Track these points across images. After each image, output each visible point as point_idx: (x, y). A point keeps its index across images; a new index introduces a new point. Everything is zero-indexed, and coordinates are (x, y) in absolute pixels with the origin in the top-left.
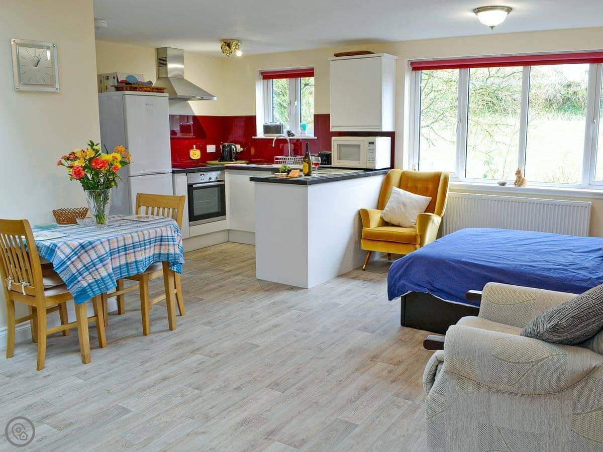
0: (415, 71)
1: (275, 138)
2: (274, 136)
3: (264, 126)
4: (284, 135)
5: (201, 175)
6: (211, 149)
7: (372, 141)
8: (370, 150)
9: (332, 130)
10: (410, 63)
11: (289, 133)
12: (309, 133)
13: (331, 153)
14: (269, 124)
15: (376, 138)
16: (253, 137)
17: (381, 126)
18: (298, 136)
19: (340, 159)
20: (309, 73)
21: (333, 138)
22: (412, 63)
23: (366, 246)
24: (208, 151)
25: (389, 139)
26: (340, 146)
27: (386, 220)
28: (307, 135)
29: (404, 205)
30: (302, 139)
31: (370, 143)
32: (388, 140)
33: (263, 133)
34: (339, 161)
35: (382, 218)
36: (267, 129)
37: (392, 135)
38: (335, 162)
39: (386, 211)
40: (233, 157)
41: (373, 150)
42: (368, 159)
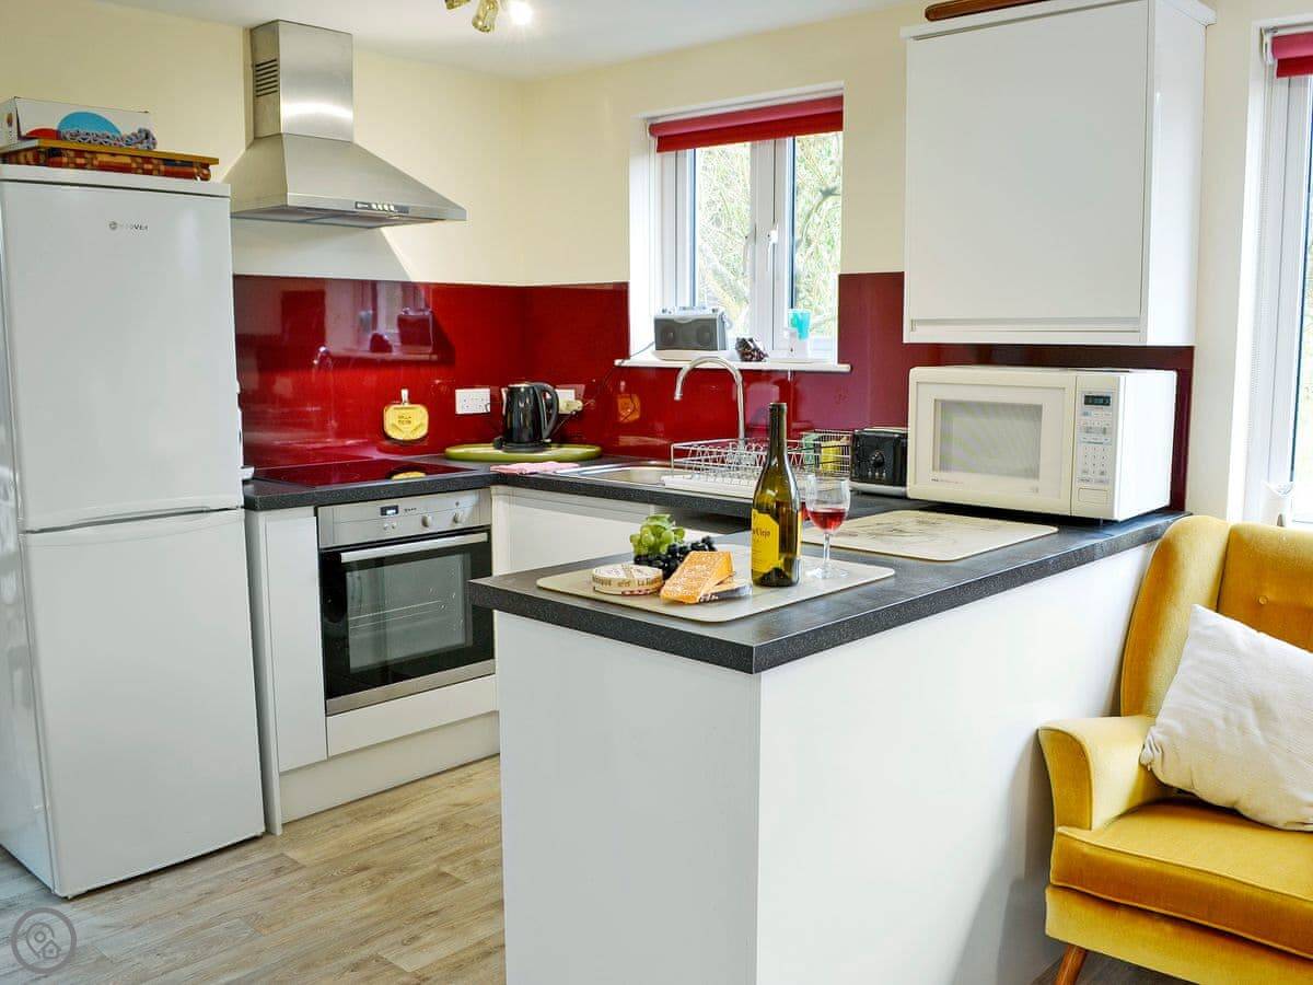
0: (1286, 79)
1: (686, 367)
2: (684, 360)
3: (658, 322)
4: (726, 358)
5: (384, 511)
6: (472, 401)
8: (1088, 430)
9: (909, 337)
10: (1268, 39)
11: (746, 350)
12: (820, 351)
13: (905, 436)
14: (675, 313)
15: (1122, 376)
16: (617, 362)
17: (1138, 321)
18: (777, 359)
19: (943, 463)
20: (825, 116)
21: (916, 374)
22: (1279, 43)
24: (459, 411)
25: (1166, 380)
26: (946, 408)
27: (1171, 777)
28: (811, 355)
29: (1262, 708)
30: (794, 373)
31: (1090, 399)
32: (1164, 382)
33: (654, 346)
34: (937, 475)
35: (1147, 771)
36: (669, 333)
37: (1178, 360)
38: (922, 480)
39: (1168, 732)
40: (545, 433)
41: (1104, 431)
42: (1078, 474)
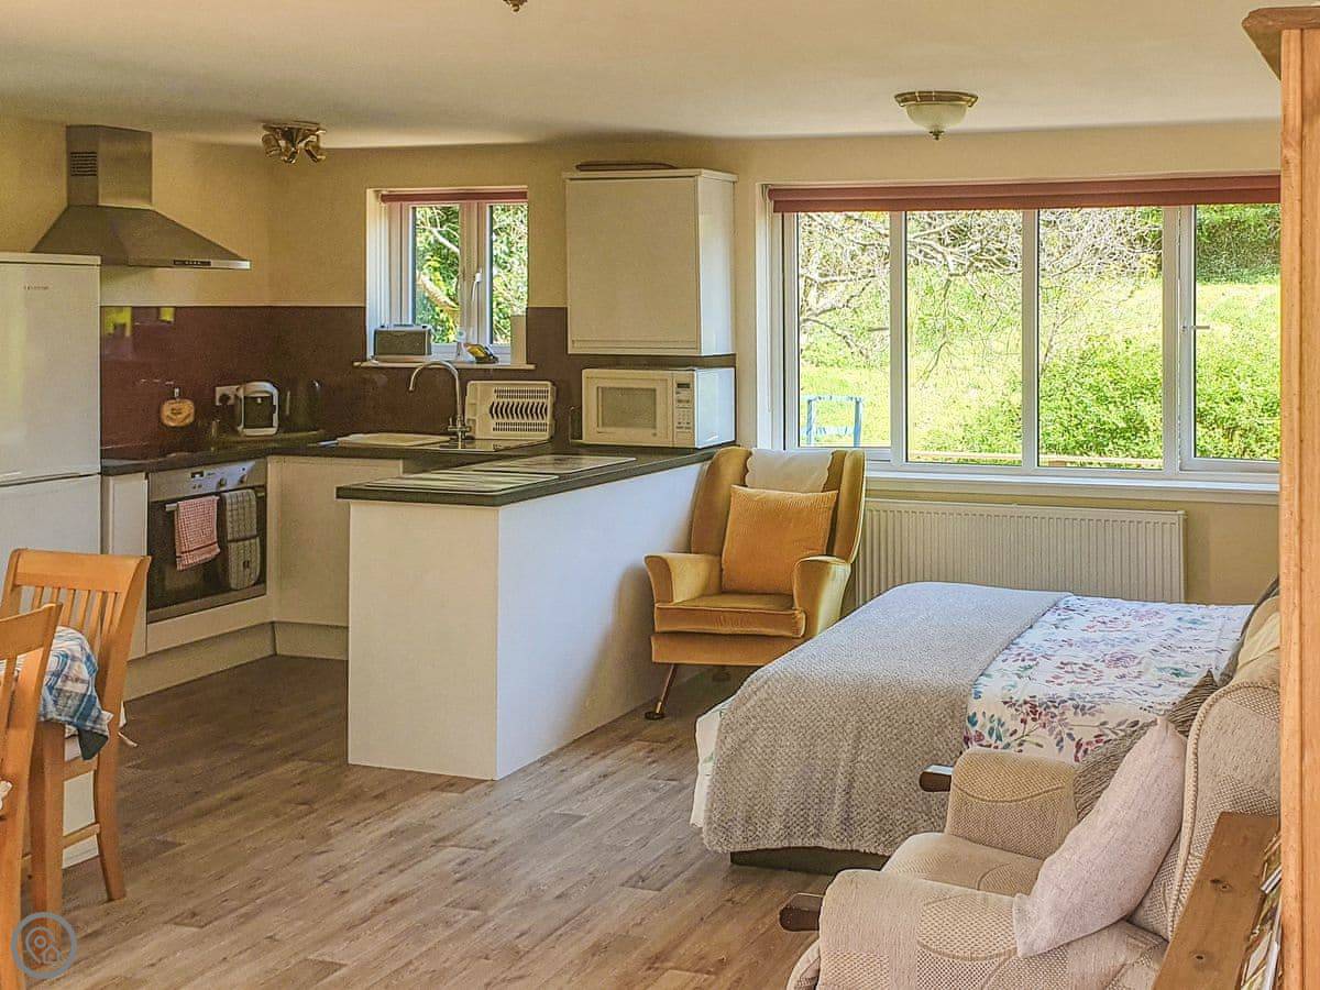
0: (780, 213)
1: (419, 366)
2: (413, 363)
5: (193, 476)
7: (684, 380)
8: (680, 401)
9: (573, 350)
10: (767, 191)
15: (695, 373)
16: (356, 364)
17: (696, 342)
19: (604, 422)
21: (587, 373)
22: (774, 192)
23: (661, 653)
24: (218, 403)
26: (604, 392)
31: (679, 385)
32: (726, 375)
34: (600, 429)
36: (387, 341)
37: (728, 361)
38: (591, 432)
41: (688, 402)
42: (676, 424)
